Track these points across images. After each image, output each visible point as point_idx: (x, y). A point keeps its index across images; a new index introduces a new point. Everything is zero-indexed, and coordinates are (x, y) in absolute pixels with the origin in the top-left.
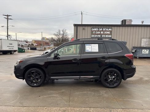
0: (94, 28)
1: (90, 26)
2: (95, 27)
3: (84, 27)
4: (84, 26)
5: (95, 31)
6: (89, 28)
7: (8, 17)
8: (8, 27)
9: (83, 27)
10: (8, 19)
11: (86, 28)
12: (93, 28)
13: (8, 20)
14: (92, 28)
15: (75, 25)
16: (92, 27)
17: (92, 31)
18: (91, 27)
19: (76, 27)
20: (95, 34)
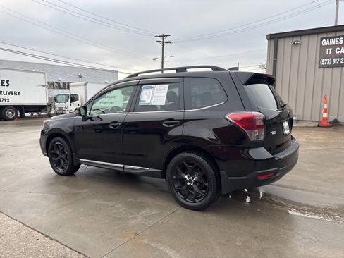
0: (330, 38)
1: (318, 33)
2: (333, 35)
3: (298, 39)
4: (297, 36)
5: (334, 46)
6: (314, 40)
7: (163, 39)
8: (163, 59)
9: (295, 39)
10: (163, 42)
11: (304, 40)
12: (326, 39)
13: (163, 45)
14: (322, 39)
15: (271, 37)
16: (324, 36)
17: (323, 48)
18: (321, 36)
19: (273, 42)
20: (333, 55)
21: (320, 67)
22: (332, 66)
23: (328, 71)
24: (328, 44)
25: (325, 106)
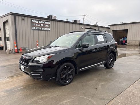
0: (34, 20)
1: (30, 17)
3: (24, 17)
5: (36, 23)
6: (29, 19)
11: (26, 19)
14: (32, 20)
15: (13, 14)
19: (13, 16)
20: (36, 26)
21: (32, 30)
22: (36, 30)
23: (35, 31)
24: (34, 22)
25: (37, 43)
